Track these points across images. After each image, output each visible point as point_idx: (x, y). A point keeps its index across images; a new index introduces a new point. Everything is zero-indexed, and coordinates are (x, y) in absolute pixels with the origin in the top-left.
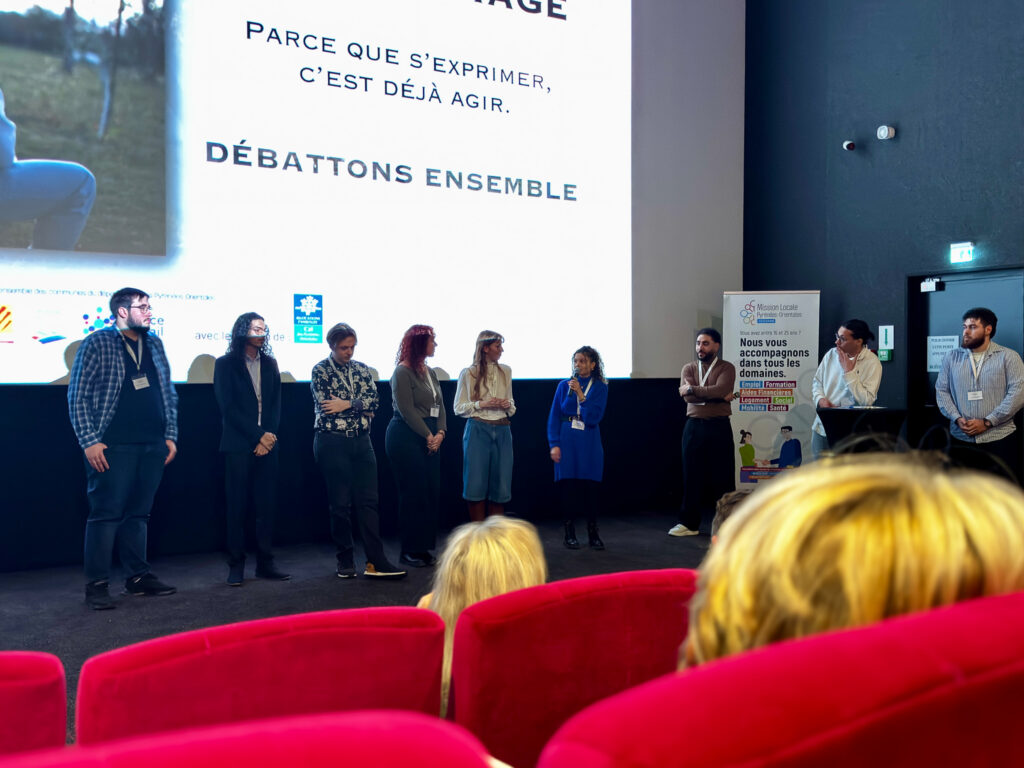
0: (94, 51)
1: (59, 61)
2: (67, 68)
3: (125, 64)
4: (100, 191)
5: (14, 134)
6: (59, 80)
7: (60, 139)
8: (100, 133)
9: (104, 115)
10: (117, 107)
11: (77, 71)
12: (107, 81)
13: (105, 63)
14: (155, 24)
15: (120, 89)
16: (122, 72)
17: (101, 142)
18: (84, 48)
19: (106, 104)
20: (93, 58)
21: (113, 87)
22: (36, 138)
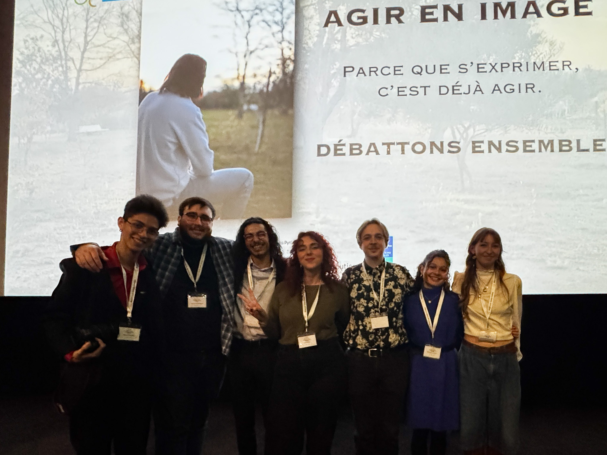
0: (254, 103)
1: (236, 112)
2: (240, 116)
3: (272, 107)
4: (256, 183)
5: (213, 157)
6: (236, 122)
7: (235, 156)
8: (256, 149)
9: (259, 138)
10: (266, 132)
11: (245, 116)
12: (261, 119)
13: (260, 109)
14: (288, 81)
15: (268, 122)
16: (269, 112)
17: (257, 154)
18: (249, 103)
19: (260, 132)
20: (254, 107)
21: (264, 122)
22: (223, 157)
